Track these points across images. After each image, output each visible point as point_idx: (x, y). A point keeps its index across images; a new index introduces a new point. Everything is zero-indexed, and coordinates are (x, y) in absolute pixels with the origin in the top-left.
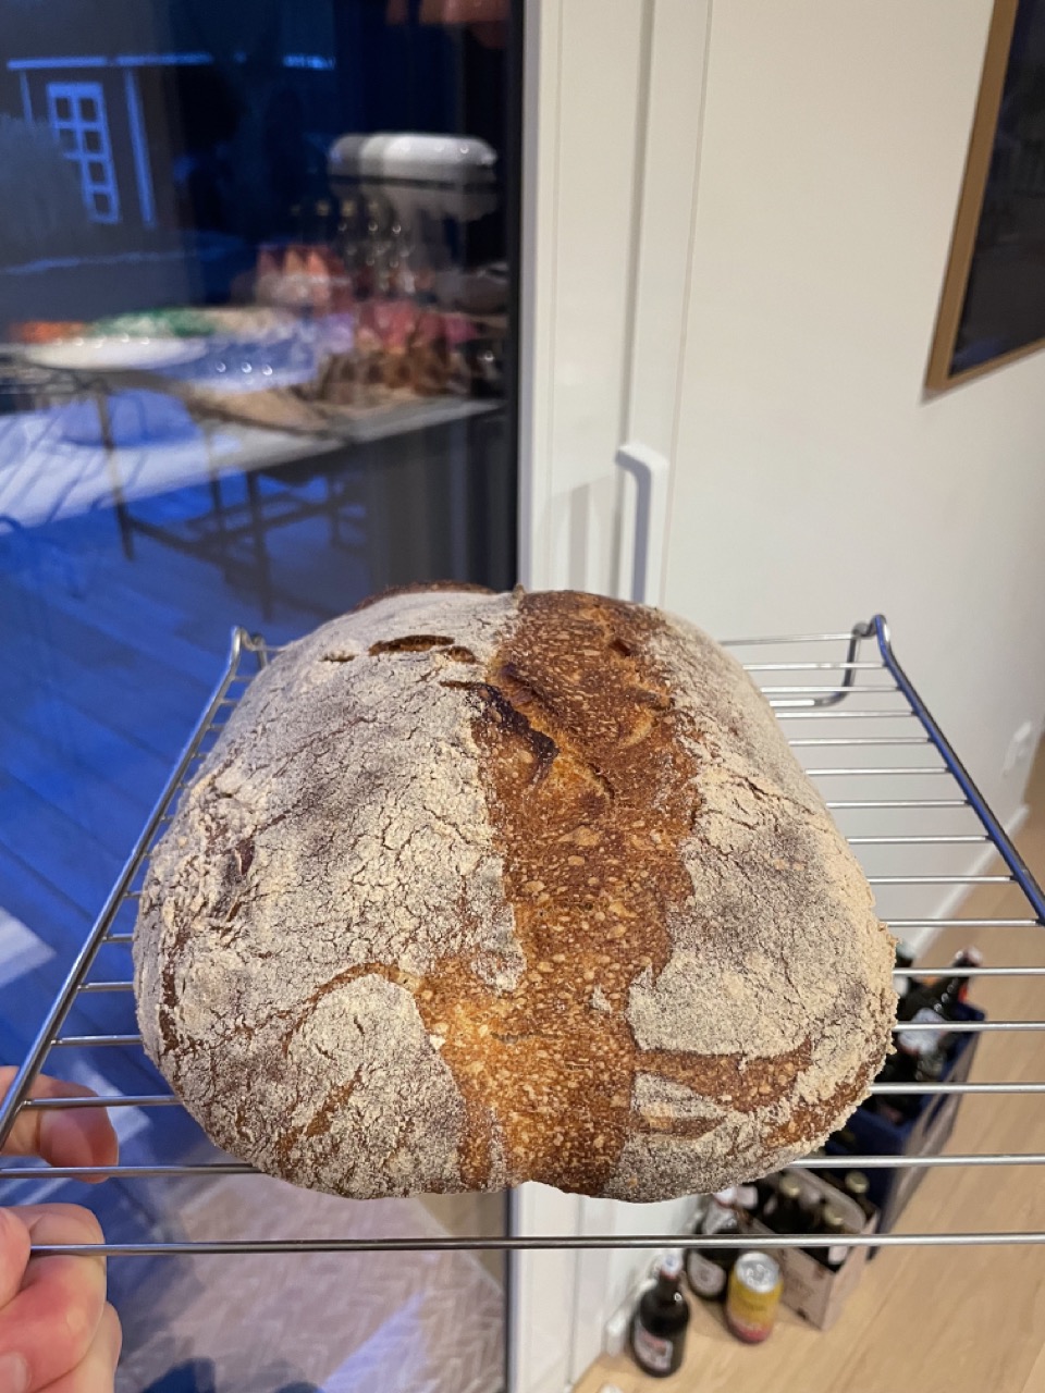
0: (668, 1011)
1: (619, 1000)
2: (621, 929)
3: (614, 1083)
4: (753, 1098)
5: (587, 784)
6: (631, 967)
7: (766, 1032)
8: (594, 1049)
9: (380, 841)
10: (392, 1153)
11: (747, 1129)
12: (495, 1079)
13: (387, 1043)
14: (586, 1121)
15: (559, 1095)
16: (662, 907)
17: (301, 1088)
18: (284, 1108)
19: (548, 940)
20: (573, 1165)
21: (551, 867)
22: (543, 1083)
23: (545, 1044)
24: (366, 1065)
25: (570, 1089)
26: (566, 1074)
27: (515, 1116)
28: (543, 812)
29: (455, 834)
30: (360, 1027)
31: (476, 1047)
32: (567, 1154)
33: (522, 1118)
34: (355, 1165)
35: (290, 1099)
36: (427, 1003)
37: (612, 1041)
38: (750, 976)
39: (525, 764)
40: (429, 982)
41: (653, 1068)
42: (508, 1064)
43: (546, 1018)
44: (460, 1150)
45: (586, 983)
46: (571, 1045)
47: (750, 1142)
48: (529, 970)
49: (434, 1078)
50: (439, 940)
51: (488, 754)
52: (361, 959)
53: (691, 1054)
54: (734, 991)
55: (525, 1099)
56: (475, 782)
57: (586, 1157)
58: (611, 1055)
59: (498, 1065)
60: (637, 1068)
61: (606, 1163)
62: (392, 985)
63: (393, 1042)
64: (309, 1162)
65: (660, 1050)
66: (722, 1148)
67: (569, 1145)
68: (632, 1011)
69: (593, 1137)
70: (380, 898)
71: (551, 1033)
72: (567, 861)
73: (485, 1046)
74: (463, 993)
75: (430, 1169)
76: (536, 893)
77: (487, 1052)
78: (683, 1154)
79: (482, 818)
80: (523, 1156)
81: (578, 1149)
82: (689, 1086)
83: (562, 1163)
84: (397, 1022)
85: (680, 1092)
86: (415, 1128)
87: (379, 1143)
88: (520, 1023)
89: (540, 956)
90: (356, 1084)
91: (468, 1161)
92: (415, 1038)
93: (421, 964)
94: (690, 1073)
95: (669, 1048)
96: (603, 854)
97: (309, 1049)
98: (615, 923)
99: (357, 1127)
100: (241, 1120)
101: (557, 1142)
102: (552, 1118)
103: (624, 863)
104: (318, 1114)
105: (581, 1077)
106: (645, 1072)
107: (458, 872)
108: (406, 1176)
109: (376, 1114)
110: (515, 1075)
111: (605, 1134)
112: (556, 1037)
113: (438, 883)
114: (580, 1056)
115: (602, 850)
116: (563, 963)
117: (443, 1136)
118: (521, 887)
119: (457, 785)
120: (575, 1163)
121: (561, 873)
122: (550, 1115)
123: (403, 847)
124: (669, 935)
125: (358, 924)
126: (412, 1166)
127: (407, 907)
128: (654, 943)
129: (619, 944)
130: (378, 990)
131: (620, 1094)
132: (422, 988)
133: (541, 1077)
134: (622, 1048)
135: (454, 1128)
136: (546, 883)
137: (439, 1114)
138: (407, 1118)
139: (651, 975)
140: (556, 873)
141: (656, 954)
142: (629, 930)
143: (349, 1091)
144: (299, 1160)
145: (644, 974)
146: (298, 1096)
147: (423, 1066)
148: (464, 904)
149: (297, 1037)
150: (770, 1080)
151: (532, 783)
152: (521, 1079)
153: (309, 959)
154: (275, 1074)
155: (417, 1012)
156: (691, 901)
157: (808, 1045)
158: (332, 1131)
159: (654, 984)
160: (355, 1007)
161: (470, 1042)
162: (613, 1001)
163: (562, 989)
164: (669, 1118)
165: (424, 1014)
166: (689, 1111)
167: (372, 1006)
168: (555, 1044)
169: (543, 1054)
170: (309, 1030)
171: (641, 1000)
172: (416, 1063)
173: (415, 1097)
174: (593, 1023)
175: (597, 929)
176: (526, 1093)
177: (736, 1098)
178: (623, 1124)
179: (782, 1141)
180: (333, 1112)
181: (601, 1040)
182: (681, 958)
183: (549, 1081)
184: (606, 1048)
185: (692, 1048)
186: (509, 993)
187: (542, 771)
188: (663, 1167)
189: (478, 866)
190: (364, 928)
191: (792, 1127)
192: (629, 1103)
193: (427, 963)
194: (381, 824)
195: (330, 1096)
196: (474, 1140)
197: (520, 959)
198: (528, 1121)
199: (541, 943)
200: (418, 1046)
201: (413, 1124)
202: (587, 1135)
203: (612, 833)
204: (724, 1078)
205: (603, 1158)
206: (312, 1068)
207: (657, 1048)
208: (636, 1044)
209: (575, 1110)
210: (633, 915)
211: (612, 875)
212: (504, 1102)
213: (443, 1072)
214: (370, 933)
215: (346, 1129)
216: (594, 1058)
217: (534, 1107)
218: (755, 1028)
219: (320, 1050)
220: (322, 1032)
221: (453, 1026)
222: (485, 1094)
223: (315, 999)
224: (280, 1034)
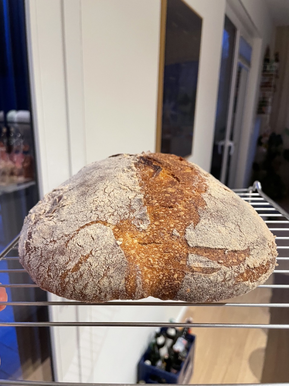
0: (199, 236)
1: (182, 233)
2: (183, 213)
3: (181, 257)
4: (231, 263)
5: (171, 178)
6: (186, 223)
7: (234, 243)
8: (174, 247)
9: (103, 191)
10: (101, 278)
11: (229, 273)
12: (139, 256)
13: (102, 243)
14: (171, 270)
15: (161, 261)
16: (196, 208)
17: (70, 257)
18: (64, 264)
19: (158, 216)
20: (166, 285)
21: (159, 197)
22: (156, 258)
23: (157, 246)
24: (94, 249)
25: (165, 260)
26: (164, 255)
27: (146, 269)
28: (156, 184)
29: (128, 189)
30: (93, 238)
31: (133, 246)
32: (164, 281)
33: (148, 269)
34: (88, 283)
35: (67, 261)
36: (116, 232)
37: (180, 245)
38: (227, 228)
39: (151, 172)
40: (117, 226)
41: (195, 252)
42: (144, 252)
43: (157, 238)
44: (126, 279)
45: (171, 228)
46: (166, 246)
47: (230, 278)
48: (151, 224)
49: (118, 254)
50: (121, 215)
51: (139, 170)
52: (95, 219)
53: (208, 248)
54: (222, 231)
55: (149, 263)
56: (135, 176)
57: (171, 282)
58: (180, 249)
59: (140, 252)
60: (189, 252)
61: (179, 283)
62: (105, 226)
63: (104, 242)
64: (71, 282)
65: (197, 247)
66: (220, 279)
67: (165, 278)
68: (187, 236)
69: (173, 275)
70: (102, 205)
71: (159, 242)
72: (164, 195)
73: (136, 246)
74: (129, 229)
75: (114, 285)
76: (154, 203)
77: (136, 247)
78: (206, 280)
79: (137, 185)
80: (148, 283)
81: (168, 279)
82: (208, 258)
83: (162, 285)
84: (106, 237)
85: (204, 259)
86: (110, 270)
87: (97, 275)
88: (148, 239)
89: (155, 220)
90: (90, 255)
91: (128, 283)
92: (112, 241)
93: (115, 221)
94: (208, 254)
95: (200, 246)
96: (177, 194)
97: (75, 245)
98: (180, 211)
99: (90, 269)
100: (49, 270)
101: (161, 278)
102: (159, 269)
103: (183, 196)
104: (76, 265)
105: (169, 255)
106: (191, 253)
107: (128, 198)
108: (106, 288)
109: (96, 264)
110: (146, 255)
111: (178, 273)
112: (160, 243)
113: (122, 201)
114: (169, 249)
115: (176, 193)
116: (163, 222)
117: (120, 273)
118: (149, 202)
119: (129, 177)
120: (167, 284)
121: (163, 198)
122: (158, 268)
123: (111, 192)
124: (199, 215)
125: (94, 211)
126: (108, 283)
127: (111, 207)
128: (194, 217)
129: (182, 217)
130: (100, 228)
131: (183, 260)
132: (115, 228)
133: (155, 256)
134: (183, 247)
135: (124, 270)
136: (157, 201)
137: (119, 266)
138: (107, 267)
139: (193, 225)
140: (161, 198)
141: (194, 220)
142: (185, 213)
143: (87, 257)
144: (68, 282)
145: (191, 225)
146: (70, 259)
147: (114, 250)
148: (130, 206)
149: (71, 241)
150: (236, 258)
151: (153, 177)
152: (148, 257)
153: (77, 220)
154: (62, 253)
155: (113, 234)
156: (206, 207)
157: (249, 250)
158: (80, 270)
159: (194, 228)
160: (91, 232)
161: (131, 244)
162: (180, 233)
163: (163, 229)
164: (201, 268)
165: (115, 235)
166: (208, 265)
167: (98, 232)
168: (160, 246)
169: (156, 249)
170: (75, 239)
171: (190, 232)
172: (112, 249)
173: (111, 260)
174: (173, 239)
175: (174, 213)
176: (150, 261)
177: (225, 263)
178: (184, 270)
179: (242, 280)
180: (81, 264)
181: (176, 244)
182: (203, 221)
183: (158, 257)
184: (178, 247)
185: (208, 246)
186: (145, 230)
187: (157, 174)
188: (199, 285)
189: (135, 197)
190: (96, 212)
191: (245, 275)
192: (186, 263)
193: (117, 221)
194: (104, 187)
195: (81, 259)
196: (131, 276)
197: (148, 221)
198: (150, 270)
199: (156, 217)
200: (113, 244)
201: (109, 269)
202: (171, 274)
203: (179, 190)
204: (220, 256)
205: (177, 281)
206: (75, 251)
207: (196, 246)
208: (188, 245)
209: (167, 266)
210: (186, 210)
211: (180, 199)
212: (142, 264)
213: (121, 253)
214: (98, 213)
215: (86, 269)
216: (173, 249)
217: (152, 266)
218: (230, 242)
219: (78, 245)
220: (80, 240)
221: (125, 239)
222: (135, 261)
223: (78, 231)
224: (65, 241)
